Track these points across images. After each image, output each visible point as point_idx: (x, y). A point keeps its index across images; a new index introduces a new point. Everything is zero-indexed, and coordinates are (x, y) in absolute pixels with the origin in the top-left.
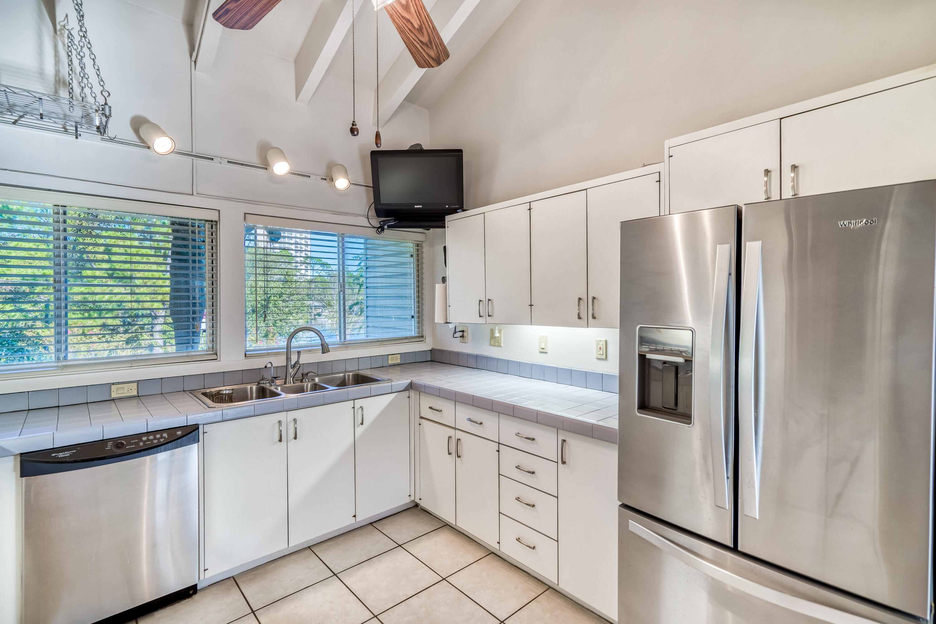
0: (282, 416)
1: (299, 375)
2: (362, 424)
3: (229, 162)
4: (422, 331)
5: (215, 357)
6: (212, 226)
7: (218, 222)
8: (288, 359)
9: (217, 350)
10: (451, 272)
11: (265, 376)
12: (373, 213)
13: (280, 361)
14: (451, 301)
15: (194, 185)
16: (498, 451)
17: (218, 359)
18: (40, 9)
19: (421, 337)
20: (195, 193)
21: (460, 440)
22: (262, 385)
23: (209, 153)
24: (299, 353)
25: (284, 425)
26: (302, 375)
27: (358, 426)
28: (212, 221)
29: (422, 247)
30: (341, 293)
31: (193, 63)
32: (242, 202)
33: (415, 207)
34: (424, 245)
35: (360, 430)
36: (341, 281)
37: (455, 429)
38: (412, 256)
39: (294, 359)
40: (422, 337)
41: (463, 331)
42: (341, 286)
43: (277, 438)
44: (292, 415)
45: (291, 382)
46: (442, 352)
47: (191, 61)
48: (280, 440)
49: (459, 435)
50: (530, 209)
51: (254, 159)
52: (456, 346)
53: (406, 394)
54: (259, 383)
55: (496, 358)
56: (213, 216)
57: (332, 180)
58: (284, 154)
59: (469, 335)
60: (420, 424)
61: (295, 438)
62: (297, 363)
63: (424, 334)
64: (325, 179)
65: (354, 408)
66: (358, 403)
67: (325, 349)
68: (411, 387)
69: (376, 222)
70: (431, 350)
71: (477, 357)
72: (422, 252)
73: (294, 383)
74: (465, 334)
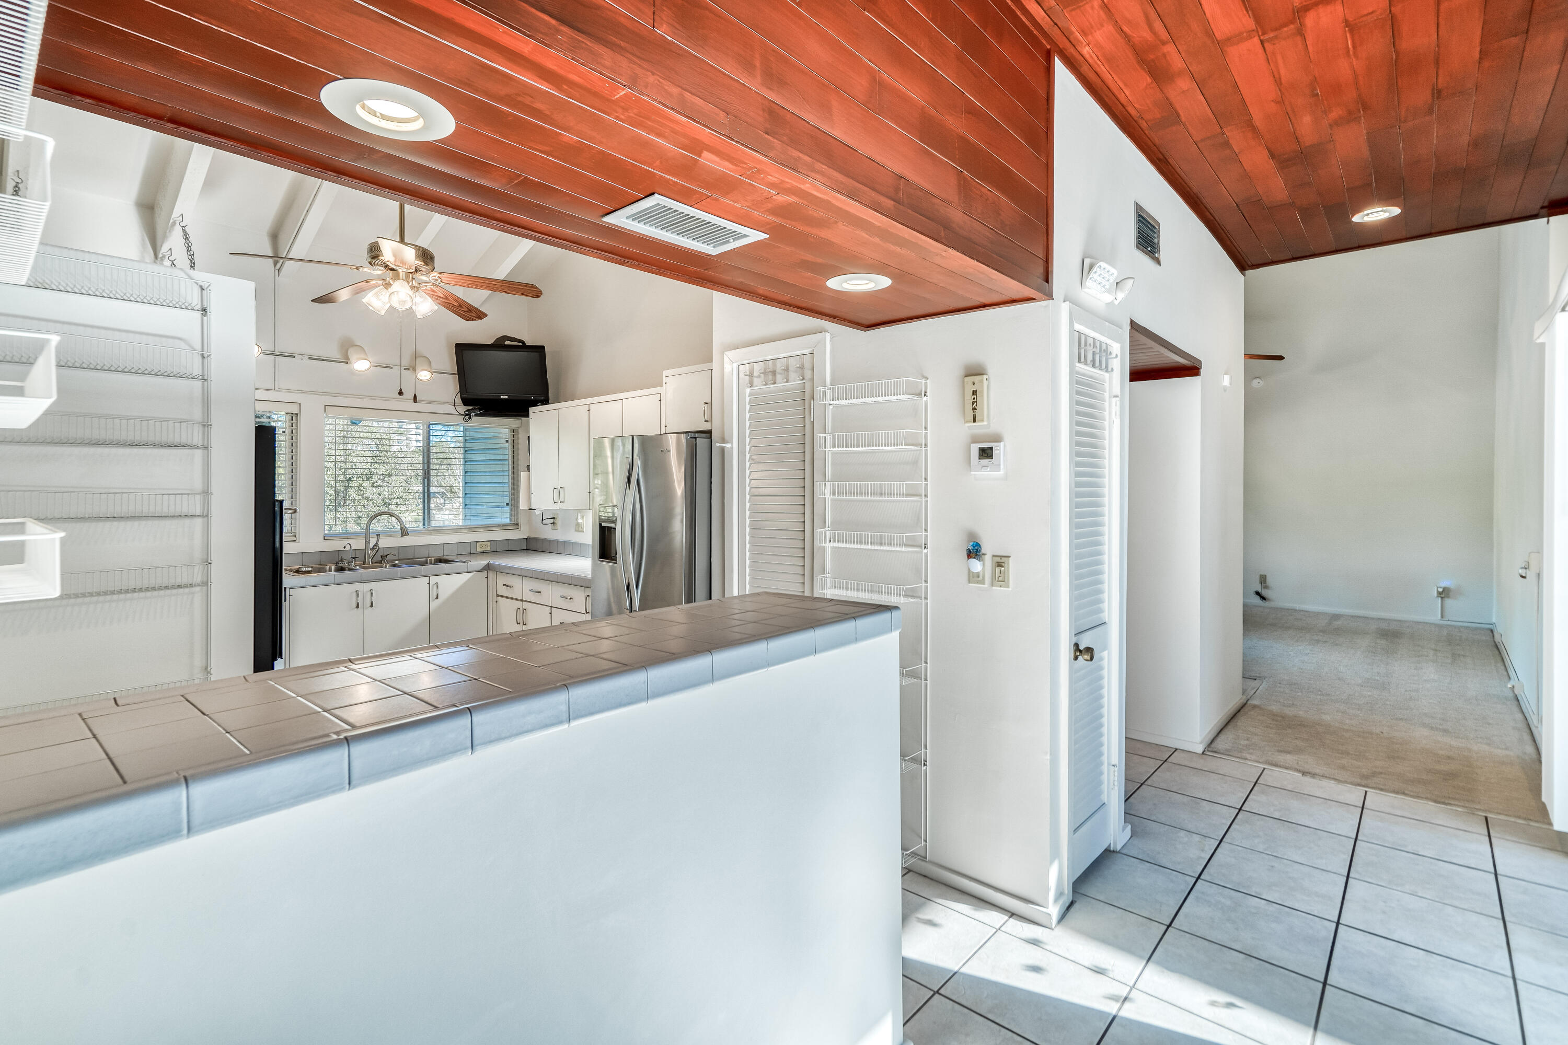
0: (359, 586)
1: (378, 558)
2: (437, 598)
3: (310, 358)
4: (517, 518)
5: (294, 539)
6: (292, 417)
7: (299, 415)
8: (367, 541)
9: (296, 533)
10: (534, 461)
11: (344, 557)
12: (459, 400)
13: (359, 544)
14: (533, 489)
15: (276, 382)
16: (551, 613)
17: (297, 541)
18: (143, 240)
19: (515, 525)
20: (276, 389)
21: (525, 609)
22: (340, 565)
23: (289, 350)
24: (378, 535)
25: (361, 595)
26: (382, 556)
27: (434, 600)
28: (292, 414)
29: (518, 433)
30: (426, 480)
31: (277, 271)
32: (322, 395)
33: (501, 397)
34: (520, 431)
35: (435, 604)
36: (426, 468)
37: (522, 601)
38: (507, 441)
39: (373, 542)
40: (517, 525)
41: (554, 518)
42: (425, 473)
43: (355, 605)
44: (369, 586)
45: (369, 563)
46: (536, 540)
47: (275, 269)
48: (358, 607)
49: (526, 605)
50: (589, 410)
51: (335, 354)
52: (548, 533)
53: (484, 574)
54: (337, 563)
55: (579, 543)
56: (295, 409)
57: (415, 370)
58: (365, 351)
59: (560, 522)
60: (496, 602)
61: (372, 606)
62: (376, 545)
63: (519, 521)
64: (409, 370)
65: (429, 583)
66: (434, 580)
67: (404, 532)
68: (488, 567)
69: (463, 409)
70: (526, 539)
71: (565, 544)
72: (518, 438)
73: (372, 564)
74: (556, 521)
